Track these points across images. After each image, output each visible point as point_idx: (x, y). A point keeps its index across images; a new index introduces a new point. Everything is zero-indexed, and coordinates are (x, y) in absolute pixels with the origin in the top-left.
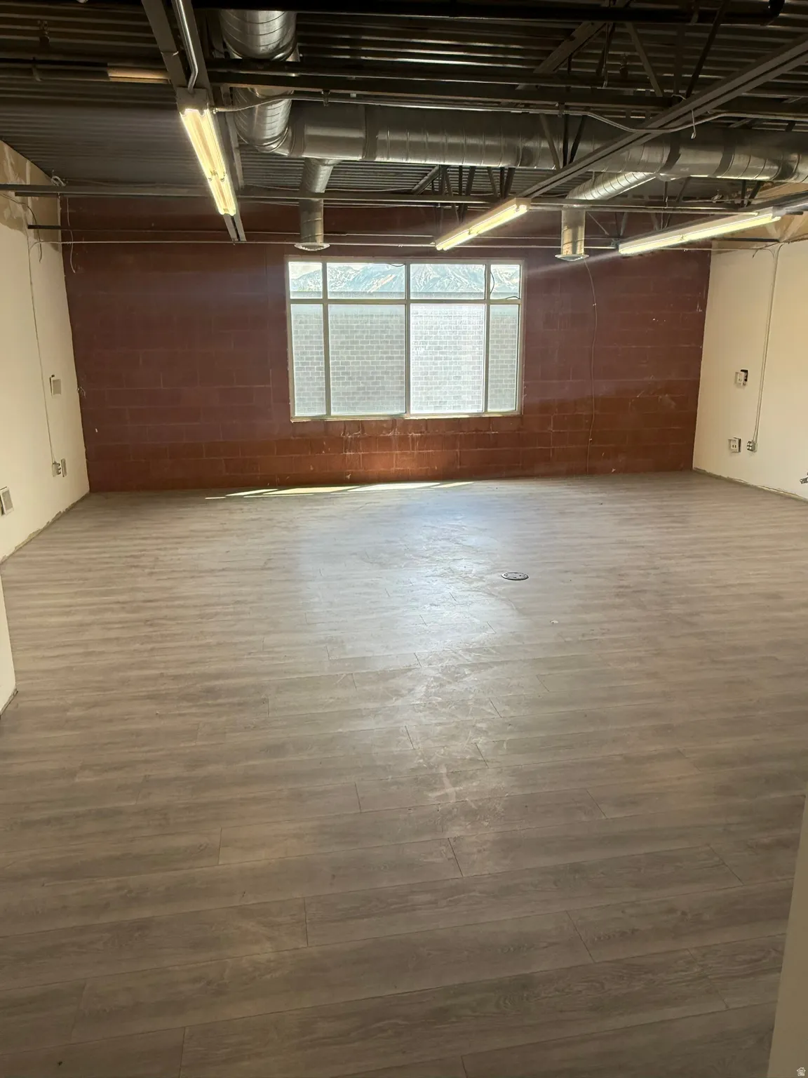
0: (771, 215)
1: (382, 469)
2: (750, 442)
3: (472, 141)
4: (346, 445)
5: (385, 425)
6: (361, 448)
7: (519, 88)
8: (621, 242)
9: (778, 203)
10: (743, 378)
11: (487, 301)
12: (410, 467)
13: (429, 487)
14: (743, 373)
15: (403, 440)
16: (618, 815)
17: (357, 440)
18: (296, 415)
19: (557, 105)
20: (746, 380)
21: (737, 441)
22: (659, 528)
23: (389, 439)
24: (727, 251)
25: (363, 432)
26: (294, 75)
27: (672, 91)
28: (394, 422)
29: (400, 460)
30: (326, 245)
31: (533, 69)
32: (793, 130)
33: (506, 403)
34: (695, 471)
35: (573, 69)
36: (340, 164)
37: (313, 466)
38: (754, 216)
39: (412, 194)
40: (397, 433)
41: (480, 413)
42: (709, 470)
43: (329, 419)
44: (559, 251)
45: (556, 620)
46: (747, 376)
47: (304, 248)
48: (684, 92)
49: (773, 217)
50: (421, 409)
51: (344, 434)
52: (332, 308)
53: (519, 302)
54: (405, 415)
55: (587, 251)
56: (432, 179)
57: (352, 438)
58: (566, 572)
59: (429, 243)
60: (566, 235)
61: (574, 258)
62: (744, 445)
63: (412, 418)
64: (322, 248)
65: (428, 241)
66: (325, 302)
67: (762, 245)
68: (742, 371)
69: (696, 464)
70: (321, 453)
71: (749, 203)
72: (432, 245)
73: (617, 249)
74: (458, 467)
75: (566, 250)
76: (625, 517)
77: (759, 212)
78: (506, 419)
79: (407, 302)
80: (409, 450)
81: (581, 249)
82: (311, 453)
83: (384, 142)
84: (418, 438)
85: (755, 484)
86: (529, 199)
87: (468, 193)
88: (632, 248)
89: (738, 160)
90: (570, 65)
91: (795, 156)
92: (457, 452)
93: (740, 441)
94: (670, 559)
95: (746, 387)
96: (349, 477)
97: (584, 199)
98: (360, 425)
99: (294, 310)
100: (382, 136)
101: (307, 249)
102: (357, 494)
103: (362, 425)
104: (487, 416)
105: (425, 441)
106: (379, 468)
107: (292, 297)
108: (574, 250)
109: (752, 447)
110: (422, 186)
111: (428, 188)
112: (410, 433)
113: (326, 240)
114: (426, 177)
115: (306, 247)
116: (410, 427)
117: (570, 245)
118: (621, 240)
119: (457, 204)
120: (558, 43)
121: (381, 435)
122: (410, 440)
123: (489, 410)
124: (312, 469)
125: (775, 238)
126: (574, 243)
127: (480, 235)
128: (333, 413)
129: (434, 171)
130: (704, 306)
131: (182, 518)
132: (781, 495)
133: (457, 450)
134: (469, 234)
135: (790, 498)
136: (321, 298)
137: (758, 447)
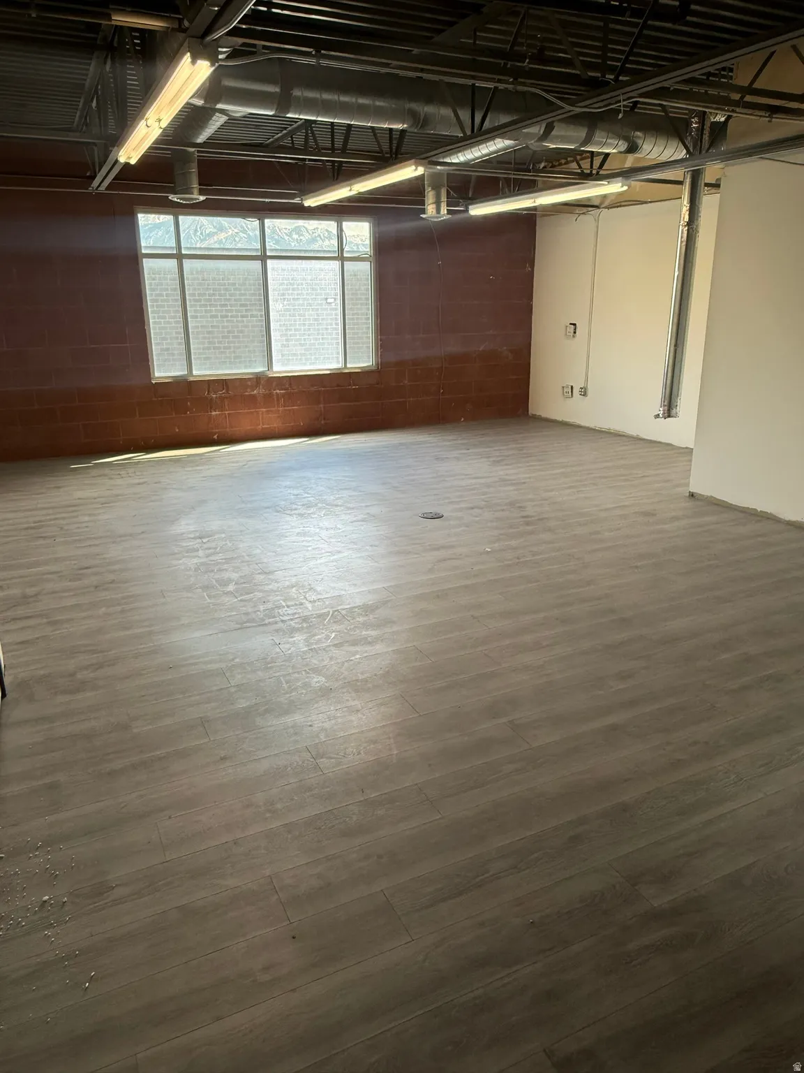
0: (620, 184)
1: (249, 428)
2: (581, 388)
3: (344, 99)
4: (211, 405)
5: (249, 383)
6: (227, 407)
7: (413, 52)
8: (471, 204)
9: (626, 174)
10: (572, 331)
11: (341, 258)
12: (276, 425)
13: (299, 443)
14: (572, 326)
15: (268, 398)
16: (622, 686)
17: (222, 399)
18: (157, 374)
19: (511, 80)
20: (575, 333)
21: (570, 387)
22: (528, 466)
23: (254, 397)
24: (553, 215)
25: (227, 391)
26: (244, 27)
27: (599, 75)
28: (258, 379)
29: (269, 417)
30: (202, 198)
31: (432, 37)
32: (636, 110)
33: (363, 359)
34: (530, 417)
35: (477, 42)
36: (244, 117)
37: (178, 428)
38: (603, 185)
39: (264, 147)
40: (262, 391)
41: (339, 369)
42: (544, 415)
43: (192, 379)
44: (424, 211)
45: (489, 548)
46: (575, 329)
47: (179, 200)
48: (612, 77)
49: (622, 187)
50: (283, 366)
51: (208, 394)
52: (187, 264)
53: (371, 259)
54: (268, 372)
55: (449, 212)
56: (291, 134)
57: (216, 397)
58: (472, 508)
59: (293, 199)
60: (430, 196)
61: (437, 217)
62: (576, 391)
63: (275, 375)
64: (198, 201)
65: (293, 196)
66: (179, 257)
67: (585, 210)
68: (571, 324)
69: (532, 410)
70: (186, 413)
71: (598, 173)
72: (297, 201)
73: (467, 211)
74: (323, 422)
75: (430, 209)
76: (494, 459)
77: (608, 182)
78: (364, 373)
79: (263, 258)
80: (274, 407)
81: (444, 210)
82: (176, 414)
83: (298, 98)
84: (283, 395)
85: (587, 425)
86: (426, 161)
87: (344, 151)
88: (480, 210)
89: (599, 136)
90: (476, 37)
91: (639, 133)
92: (320, 408)
93: (572, 387)
94: (552, 490)
95: (576, 339)
96: (215, 437)
97: (449, 161)
98: (223, 383)
99: (147, 264)
100: (297, 93)
101: (181, 201)
102: (229, 454)
103: (226, 383)
104: (347, 371)
105: (289, 398)
106: (245, 426)
107: (144, 251)
108: (438, 210)
109: (584, 392)
110: (277, 140)
111: (287, 142)
112: (274, 390)
113: (201, 192)
114: (285, 132)
115: (181, 199)
116: (274, 384)
117: (434, 206)
118: (469, 201)
119: (328, 161)
120: (464, 16)
121: (247, 393)
122: (275, 397)
123: (348, 366)
124: (177, 430)
125: (595, 204)
126: (438, 203)
127: (360, 193)
128: (195, 373)
129: (295, 125)
130: (532, 266)
131: (59, 487)
132: (611, 433)
133: (322, 406)
134: (351, 190)
135: (620, 436)
136: (175, 252)
137: (589, 392)
